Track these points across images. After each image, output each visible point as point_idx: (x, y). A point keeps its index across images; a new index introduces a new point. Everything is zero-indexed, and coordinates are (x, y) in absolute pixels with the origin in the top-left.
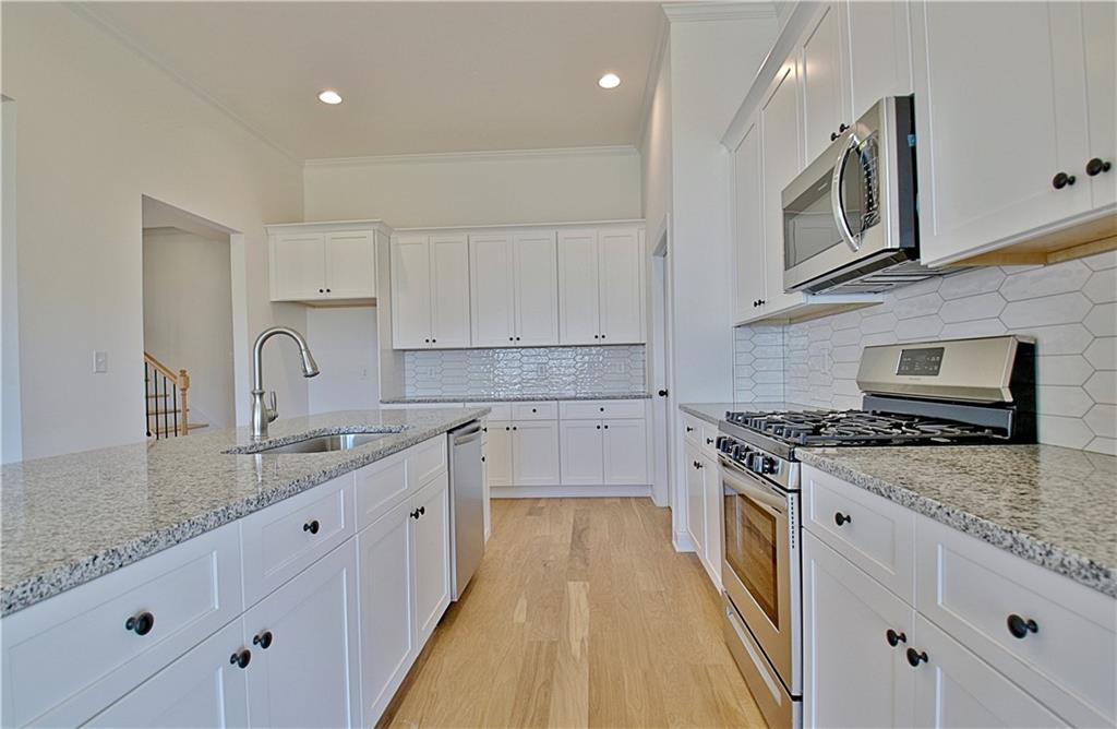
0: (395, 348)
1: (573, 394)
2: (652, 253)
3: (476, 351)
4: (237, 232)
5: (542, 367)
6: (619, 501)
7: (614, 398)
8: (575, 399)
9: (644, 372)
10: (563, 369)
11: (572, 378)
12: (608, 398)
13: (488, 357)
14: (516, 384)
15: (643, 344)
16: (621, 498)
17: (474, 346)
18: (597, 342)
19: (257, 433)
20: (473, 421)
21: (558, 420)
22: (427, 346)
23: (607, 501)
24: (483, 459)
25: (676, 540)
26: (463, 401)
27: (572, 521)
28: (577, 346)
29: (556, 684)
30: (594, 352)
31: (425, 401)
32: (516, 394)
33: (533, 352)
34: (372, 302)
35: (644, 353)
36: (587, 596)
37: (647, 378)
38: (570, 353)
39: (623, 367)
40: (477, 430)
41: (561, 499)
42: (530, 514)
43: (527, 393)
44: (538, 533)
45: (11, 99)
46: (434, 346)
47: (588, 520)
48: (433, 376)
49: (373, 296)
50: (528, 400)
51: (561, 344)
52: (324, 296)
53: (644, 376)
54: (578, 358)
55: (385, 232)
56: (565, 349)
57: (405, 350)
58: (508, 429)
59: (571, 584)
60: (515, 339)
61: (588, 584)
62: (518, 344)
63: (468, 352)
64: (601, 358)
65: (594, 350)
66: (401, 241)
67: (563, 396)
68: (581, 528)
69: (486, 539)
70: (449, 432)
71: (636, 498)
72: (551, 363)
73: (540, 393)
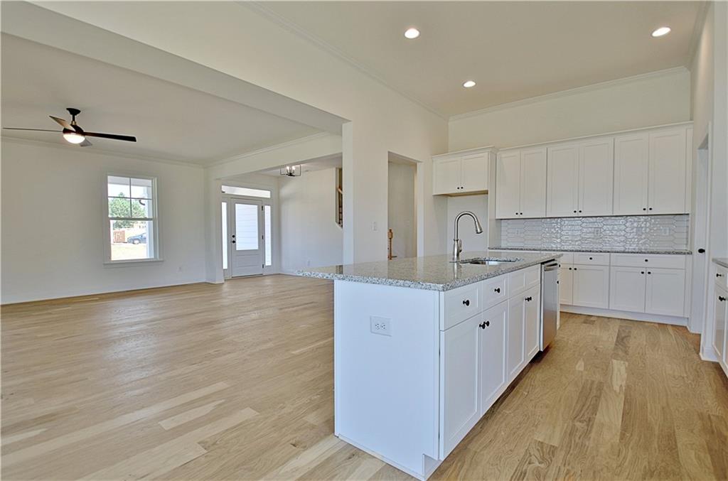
0: (497, 218)
1: (622, 249)
2: (698, 147)
3: (548, 220)
4: (421, 162)
5: (597, 230)
6: (657, 325)
7: (658, 253)
8: (624, 252)
9: (687, 235)
10: (615, 232)
11: (623, 239)
12: (651, 253)
13: (557, 223)
14: (577, 241)
15: (688, 214)
16: (659, 324)
17: (548, 216)
18: (645, 213)
19: (456, 256)
20: (554, 260)
21: (610, 266)
22: (517, 217)
23: (647, 324)
24: (558, 282)
25: (703, 353)
26: (540, 250)
27: (617, 331)
28: (627, 216)
29: (603, 399)
30: (642, 220)
31: (515, 249)
32: (577, 248)
33: (591, 219)
34: (486, 193)
35: (687, 221)
36: (626, 368)
37: (689, 240)
38: (622, 221)
39: (668, 231)
40: (556, 264)
41: (609, 318)
42: (585, 322)
43: (584, 247)
44: (591, 333)
45: (350, 121)
46: (522, 216)
47: (630, 332)
48: (519, 234)
49: (486, 189)
50: (587, 251)
51: (614, 215)
52: (460, 191)
53: (687, 238)
54: (628, 224)
55: (494, 151)
56: (617, 218)
57: (501, 219)
58: (570, 269)
59: (615, 361)
60: (578, 212)
61: (627, 363)
62: (580, 215)
63: (543, 220)
64: (648, 224)
65: (642, 219)
66: (503, 156)
67: (614, 250)
68: (623, 335)
69: (558, 327)
70: (543, 263)
71: (672, 325)
72: (605, 227)
73: (596, 247)
